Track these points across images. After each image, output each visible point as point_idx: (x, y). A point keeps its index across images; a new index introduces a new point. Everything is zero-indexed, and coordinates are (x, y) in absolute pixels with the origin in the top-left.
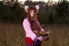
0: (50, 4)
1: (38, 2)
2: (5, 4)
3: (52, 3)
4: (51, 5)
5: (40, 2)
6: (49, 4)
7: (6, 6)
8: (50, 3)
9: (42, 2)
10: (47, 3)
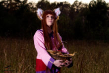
0: (77, 7)
1: (58, 4)
2: (5, 6)
3: (80, 6)
4: (79, 9)
5: (61, 3)
6: (75, 7)
7: (7, 10)
8: (78, 5)
9: (64, 4)
10: (73, 6)
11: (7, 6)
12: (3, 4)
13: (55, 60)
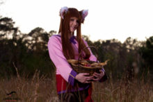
0: (131, 46)
1: (103, 42)
2: (30, 48)
3: (135, 44)
4: (133, 48)
5: (108, 41)
6: (128, 47)
7: (31, 52)
8: (131, 43)
9: (112, 42)
10: (125, 44)
11: (32, 47)
12: (27, 45)
13: (78, 73)
